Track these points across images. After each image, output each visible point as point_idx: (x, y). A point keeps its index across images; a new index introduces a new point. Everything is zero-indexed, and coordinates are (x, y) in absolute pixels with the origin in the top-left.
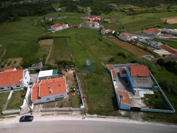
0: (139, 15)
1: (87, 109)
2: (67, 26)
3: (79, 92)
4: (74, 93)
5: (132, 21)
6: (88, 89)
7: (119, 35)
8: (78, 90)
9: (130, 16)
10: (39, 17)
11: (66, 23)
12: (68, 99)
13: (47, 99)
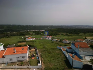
0: (71, 36)
1: (44, 67)
2: (35, 39)
3: (38, 56)
4: (34, 58)
5: (68, 38)
6: (45, 55)
7: (62, 41)
8: (37, 56)
9: (67, 37)
10: (21, 37)
11: (34, 38)
12: (28, 61)
13: (10, 60)
